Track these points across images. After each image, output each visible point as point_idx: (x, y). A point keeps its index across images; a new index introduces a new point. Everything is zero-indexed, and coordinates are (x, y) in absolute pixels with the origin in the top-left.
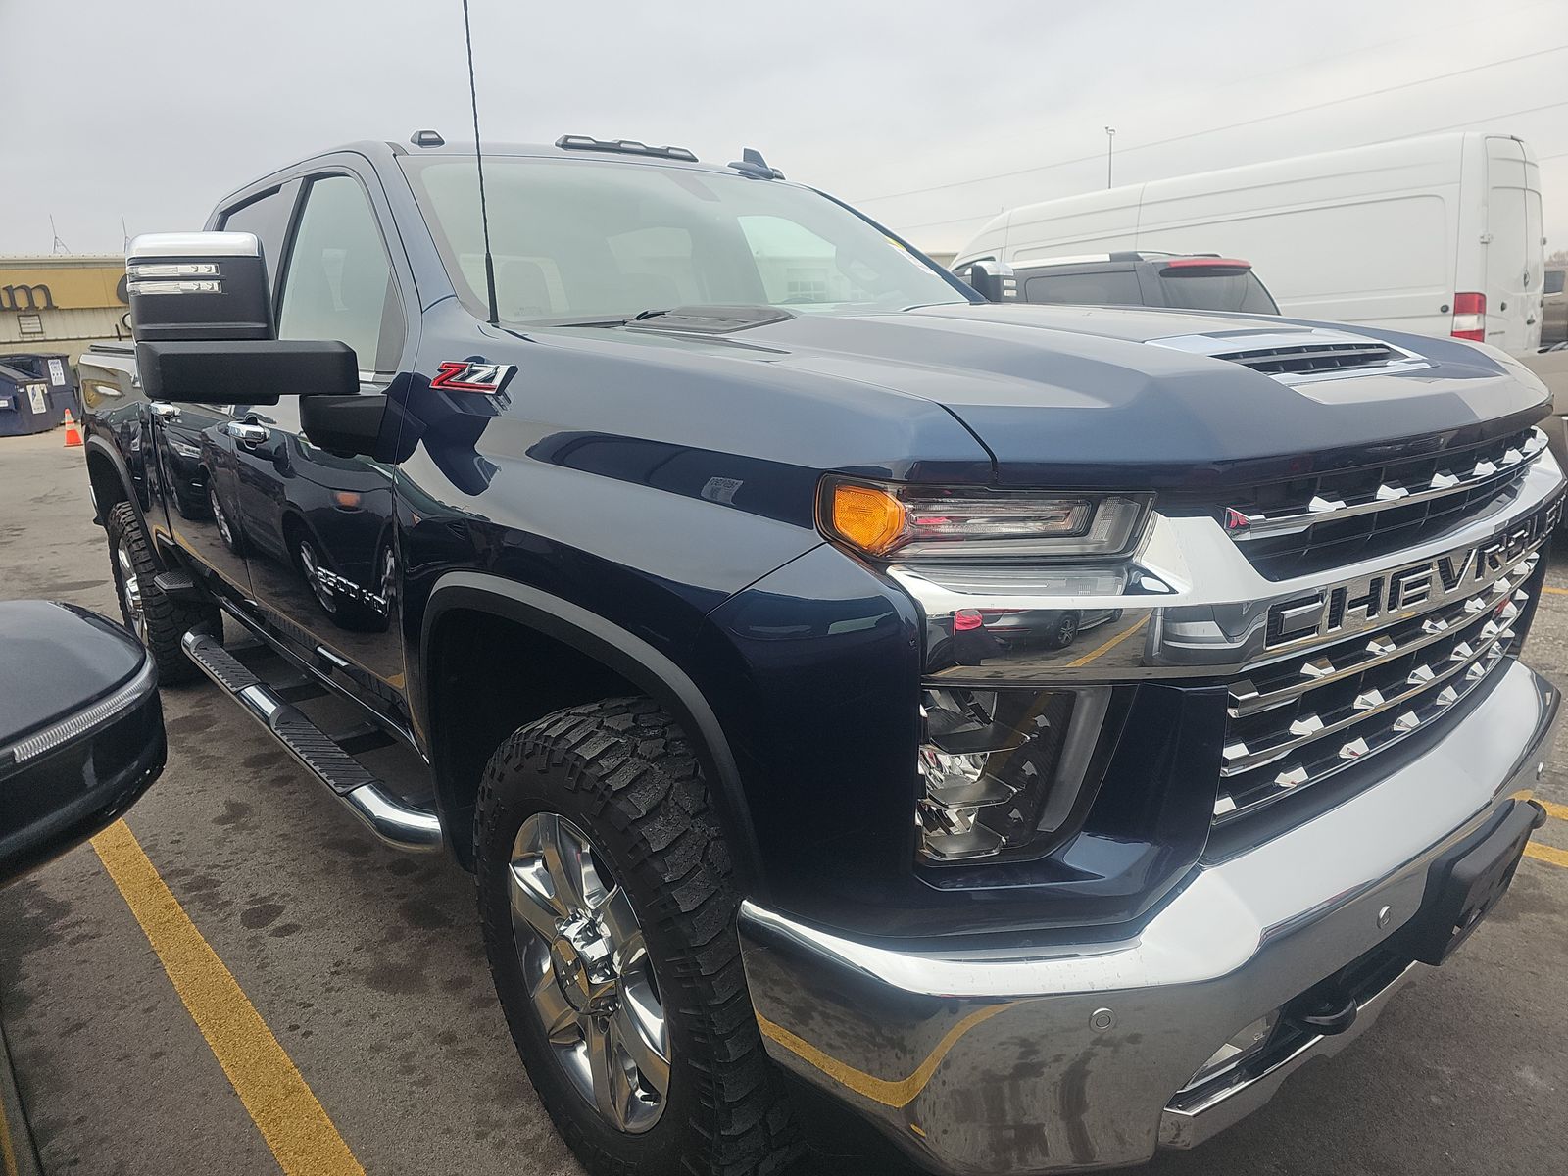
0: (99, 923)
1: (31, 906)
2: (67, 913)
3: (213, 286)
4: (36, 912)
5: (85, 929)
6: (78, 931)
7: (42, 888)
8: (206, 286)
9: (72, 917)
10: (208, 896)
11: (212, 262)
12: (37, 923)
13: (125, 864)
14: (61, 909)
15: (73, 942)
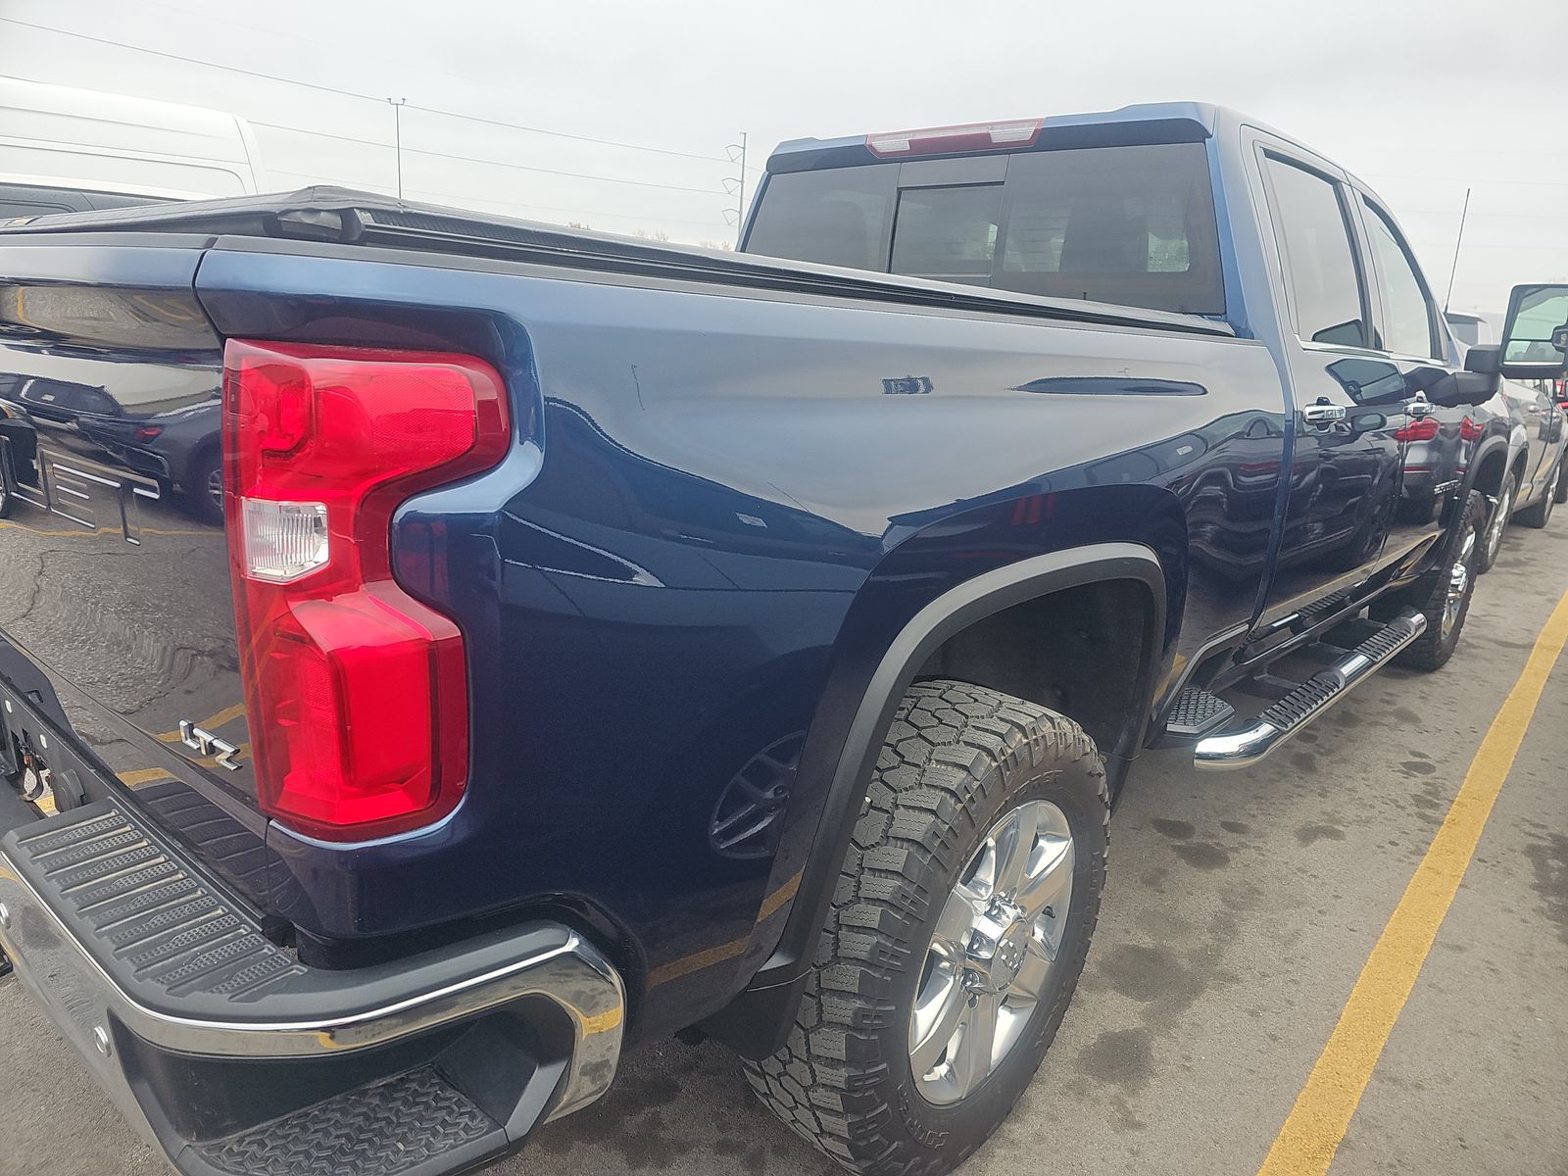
0: (1516, 826)
1: (1553, 870)
2: (1529, 846)
4: (1554, 863)
5: (1529, 828)
6: (1533, 830)
7: (1533, 880)
9: (1530, 841)
10: (1430, 793)
12: (1557, 854)
13: (1452, 853)
14: (1532, 851)
15: (1543, 827)
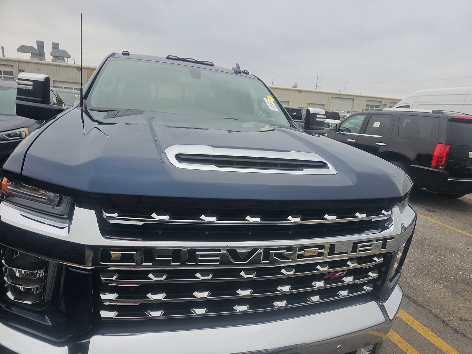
3: (31, 88)
8: (28, 87)
11: (32, 81)
